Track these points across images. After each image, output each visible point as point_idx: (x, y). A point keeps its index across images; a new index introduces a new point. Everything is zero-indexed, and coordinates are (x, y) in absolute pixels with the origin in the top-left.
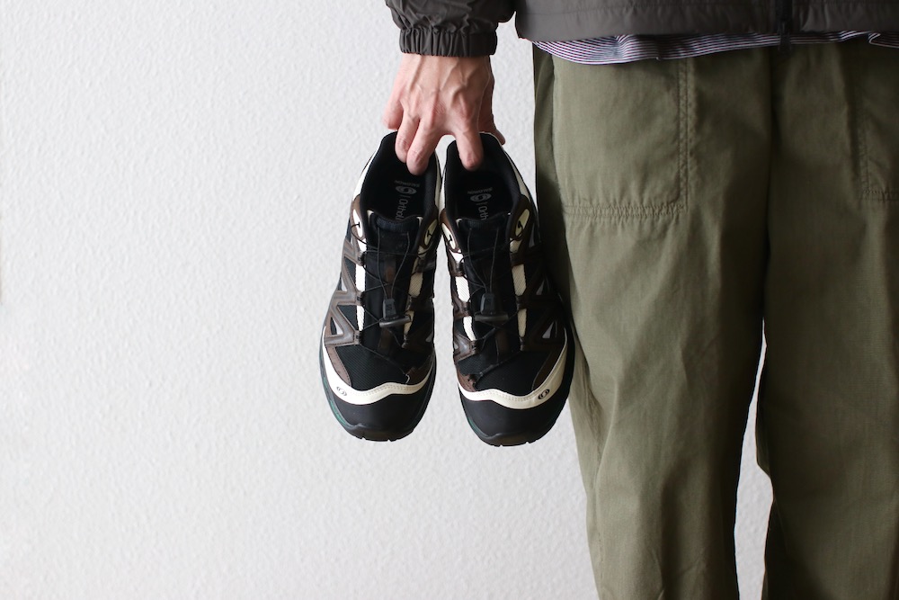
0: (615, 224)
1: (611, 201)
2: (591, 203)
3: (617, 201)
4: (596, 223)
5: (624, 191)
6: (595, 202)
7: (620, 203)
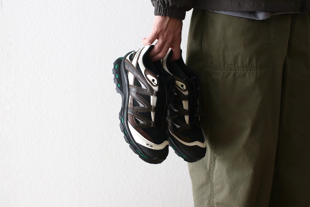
0: (246, 73)
1: (244, 65)
2: (234, 66)
3: (247, 65)
4: (236, 73)
5: (250, 61)
6: (236, 65)
7: (248, 66)
